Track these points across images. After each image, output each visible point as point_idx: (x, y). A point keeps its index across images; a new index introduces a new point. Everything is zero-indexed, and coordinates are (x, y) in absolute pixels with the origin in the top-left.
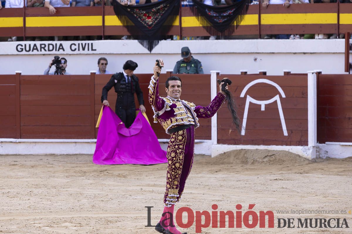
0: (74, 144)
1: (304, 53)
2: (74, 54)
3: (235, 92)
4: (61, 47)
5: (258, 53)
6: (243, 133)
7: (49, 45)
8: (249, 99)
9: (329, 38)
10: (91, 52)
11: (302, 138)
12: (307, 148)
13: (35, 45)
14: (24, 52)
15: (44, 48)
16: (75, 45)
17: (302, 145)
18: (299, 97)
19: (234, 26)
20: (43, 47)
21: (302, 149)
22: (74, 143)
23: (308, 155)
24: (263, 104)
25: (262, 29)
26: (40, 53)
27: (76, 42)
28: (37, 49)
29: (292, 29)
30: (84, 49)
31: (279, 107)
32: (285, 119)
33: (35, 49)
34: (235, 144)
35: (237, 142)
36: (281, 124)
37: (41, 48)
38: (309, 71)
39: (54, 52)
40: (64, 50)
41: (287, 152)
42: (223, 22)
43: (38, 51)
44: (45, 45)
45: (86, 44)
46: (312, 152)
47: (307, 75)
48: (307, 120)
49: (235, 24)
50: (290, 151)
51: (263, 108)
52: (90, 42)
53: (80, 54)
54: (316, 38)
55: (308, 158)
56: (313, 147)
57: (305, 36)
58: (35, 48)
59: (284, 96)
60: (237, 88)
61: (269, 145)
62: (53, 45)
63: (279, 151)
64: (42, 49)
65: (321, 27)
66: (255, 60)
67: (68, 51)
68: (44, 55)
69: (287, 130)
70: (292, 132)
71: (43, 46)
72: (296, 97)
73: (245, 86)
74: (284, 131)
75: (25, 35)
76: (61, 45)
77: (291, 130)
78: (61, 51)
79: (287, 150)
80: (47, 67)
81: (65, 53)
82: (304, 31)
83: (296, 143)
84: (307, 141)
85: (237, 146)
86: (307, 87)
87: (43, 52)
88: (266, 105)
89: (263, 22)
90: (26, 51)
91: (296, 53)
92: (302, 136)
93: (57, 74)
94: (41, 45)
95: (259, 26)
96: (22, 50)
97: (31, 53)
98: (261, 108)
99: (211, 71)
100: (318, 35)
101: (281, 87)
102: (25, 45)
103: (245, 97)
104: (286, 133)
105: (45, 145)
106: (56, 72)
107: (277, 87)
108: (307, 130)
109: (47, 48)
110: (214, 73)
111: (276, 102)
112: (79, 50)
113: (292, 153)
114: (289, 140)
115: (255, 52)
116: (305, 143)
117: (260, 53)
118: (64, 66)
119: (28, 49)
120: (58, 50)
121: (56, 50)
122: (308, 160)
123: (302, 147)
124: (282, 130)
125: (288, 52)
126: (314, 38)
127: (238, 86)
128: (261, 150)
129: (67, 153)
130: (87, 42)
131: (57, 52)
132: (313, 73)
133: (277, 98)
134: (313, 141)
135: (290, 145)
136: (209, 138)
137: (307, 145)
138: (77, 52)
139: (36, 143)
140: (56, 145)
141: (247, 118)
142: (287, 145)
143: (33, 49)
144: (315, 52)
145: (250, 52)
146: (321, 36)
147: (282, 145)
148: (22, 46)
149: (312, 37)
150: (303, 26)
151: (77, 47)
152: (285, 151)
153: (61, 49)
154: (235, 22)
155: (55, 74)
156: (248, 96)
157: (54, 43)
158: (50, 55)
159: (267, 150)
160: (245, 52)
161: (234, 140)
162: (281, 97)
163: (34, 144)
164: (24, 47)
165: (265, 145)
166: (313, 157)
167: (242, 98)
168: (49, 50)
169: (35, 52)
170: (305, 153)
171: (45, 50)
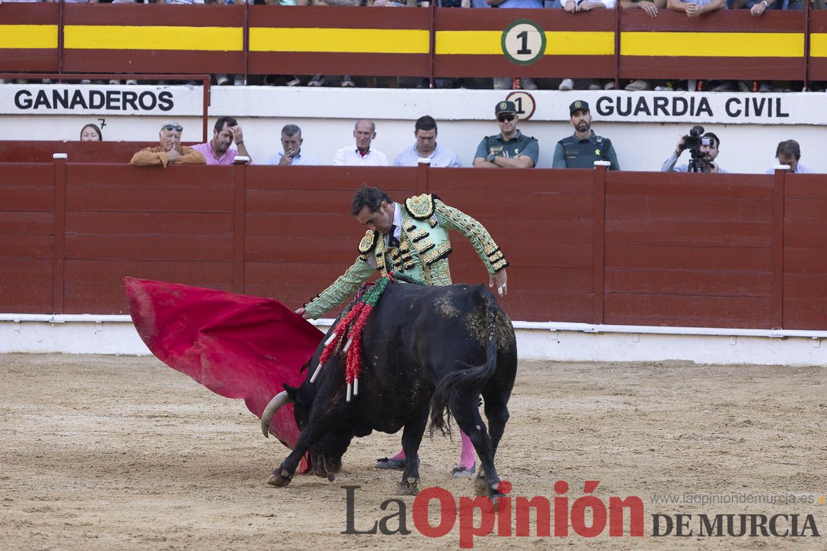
0: (732, 341)
2: (736, 124)
4: (705, 106)
7: (675, 100)
10: (775, 119)
13: (642, 100)
14: (615, 117)
15: (663, 107)
16: (738, 102)
20: (660, 105)
22: (732, 339)
26: (652, 118)
27: (741, 96)
28: (646, 110)
30: (758, 112)
33: (642, 110)
37: (656, 106)
39: (687, 117)
40: (711, 114)
43: (648, 113)
44: (666, 100)
45: (763, 100)
52: (774, 96)
53: (750, 124)
58: (642, 106)
62: (685, 101)
64: (659, 110)
67: (720, 115)
68: (663, 124)
71: (661, 102)
75: (618, 76)
76: (704, 101)
78: (704, 115)
80: (670, 154)
81: (713, 120)
87: (661, 117)
90: (620, 113)
93: (695, 170)
94: (656, 99)
96: (611, 109)
97: (631, 118)
102: (619, 99)
105: (662, 340)
106: (693, 165)
109: (669, 108)
112: (747, 115)
118: (712, 152)
119: (624, 108)
120: (698, 114)
121: (692, 114)
129: (715, 362)
130: (767, 95)
131: (695, 119)
138: (741, 119)
139: (641, 336)
140: (688, 341)
143: (638, 109)
148: (610, 100)
151: (742, 107)
153: (704, 110)
155: (689, 170)
157: (687, 95)
158: (677, 123)
163: (636, 338)
164: (614, 104)
168: (675, 113)
169: (642, 116)
171: (666, 113)
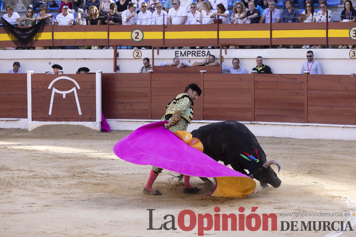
1: (85, 59)
3: (44, 85)
5: (52, 59)
6: (50, 113)
8: (55, 90)
9: (102, 49)
11: (92, 116)
12: (96, 123)
17: (92, 121)
18: (89, 89)
19: (34, 40)
21: (92, 124)
23: (96, 128)
24: (64, 93)
25: (54, 42)
29: (76, 43)
31: (75, 96)
32: (80, 104)
34: (45, 121)
35: (45, 119)
36: (77, 107)
38: (97, 71)
41: (82, 126)
42: (26, 38)
46: (99, 126)
47: (95, 73)
48: (95, 104)
49: (35, 39)
50: (84, 125)
51: (64, 97)
54: (92, 48)
55: (96, 130)
56: (100, 122)
57: (85, 47)
59: (79, 88)
60: (46, 83)
61: (69, 121)
63: (76, 125)
65: (96, 41)
66: (50, 63)
69: (81, 111)
70: (85, 112)
72: (88, 88)
73: (51, 81)
74: (79, 112)
77: (84, 111)
79: (82, 125)
82: (84, 44)
83: (88, 120)
84: (96, 118)
85: (47, 122)
86: (95, 82)
88: (66, 94)
89: (55, 38)
91: (78, 59)
92: (92, 115)
95: (52, 41)
98: (63, 96)
99: (27, 71)
100: (94, 46)
101: (77, 82)
103: (52, 89)
104: (80, 113)
107: (74, 82)
108: (96, 111)
110: (29, 72)
111: (73, 92)
113: (85, 126)
114: (83, 117)
115: (50, 58)
116: (93, 119)
117: (53, 59)
122: (96, 131)
123: (92, 122)
124: (78, 111)
125: (73, 58)
126: (91, 49)
127: (46, 82)
128: (63, 125)
132: (99, 72)
133: (74, 89)
134: (100, 118)
135: (84, 121)
136: (26, 117)
137: (96, 121)
141: (53, 103)
142: (81, 121)
144: (92, 58)
145: (46, 58)
146: (96, 47)
147: (78, 121)
149: (90, 48)
150: (84, 41)
152: (80, 125)
154: (35, 38)
156: (53, 88)
159: (67, 125)
160: (43, 58)
161: (43, 118)
162: (77, 88)
165: (66, 121)
166: (99, 130)
167: (49, 89)
170: (94, 126)
